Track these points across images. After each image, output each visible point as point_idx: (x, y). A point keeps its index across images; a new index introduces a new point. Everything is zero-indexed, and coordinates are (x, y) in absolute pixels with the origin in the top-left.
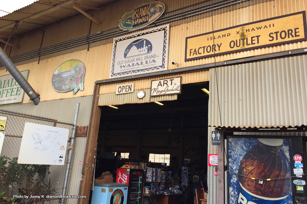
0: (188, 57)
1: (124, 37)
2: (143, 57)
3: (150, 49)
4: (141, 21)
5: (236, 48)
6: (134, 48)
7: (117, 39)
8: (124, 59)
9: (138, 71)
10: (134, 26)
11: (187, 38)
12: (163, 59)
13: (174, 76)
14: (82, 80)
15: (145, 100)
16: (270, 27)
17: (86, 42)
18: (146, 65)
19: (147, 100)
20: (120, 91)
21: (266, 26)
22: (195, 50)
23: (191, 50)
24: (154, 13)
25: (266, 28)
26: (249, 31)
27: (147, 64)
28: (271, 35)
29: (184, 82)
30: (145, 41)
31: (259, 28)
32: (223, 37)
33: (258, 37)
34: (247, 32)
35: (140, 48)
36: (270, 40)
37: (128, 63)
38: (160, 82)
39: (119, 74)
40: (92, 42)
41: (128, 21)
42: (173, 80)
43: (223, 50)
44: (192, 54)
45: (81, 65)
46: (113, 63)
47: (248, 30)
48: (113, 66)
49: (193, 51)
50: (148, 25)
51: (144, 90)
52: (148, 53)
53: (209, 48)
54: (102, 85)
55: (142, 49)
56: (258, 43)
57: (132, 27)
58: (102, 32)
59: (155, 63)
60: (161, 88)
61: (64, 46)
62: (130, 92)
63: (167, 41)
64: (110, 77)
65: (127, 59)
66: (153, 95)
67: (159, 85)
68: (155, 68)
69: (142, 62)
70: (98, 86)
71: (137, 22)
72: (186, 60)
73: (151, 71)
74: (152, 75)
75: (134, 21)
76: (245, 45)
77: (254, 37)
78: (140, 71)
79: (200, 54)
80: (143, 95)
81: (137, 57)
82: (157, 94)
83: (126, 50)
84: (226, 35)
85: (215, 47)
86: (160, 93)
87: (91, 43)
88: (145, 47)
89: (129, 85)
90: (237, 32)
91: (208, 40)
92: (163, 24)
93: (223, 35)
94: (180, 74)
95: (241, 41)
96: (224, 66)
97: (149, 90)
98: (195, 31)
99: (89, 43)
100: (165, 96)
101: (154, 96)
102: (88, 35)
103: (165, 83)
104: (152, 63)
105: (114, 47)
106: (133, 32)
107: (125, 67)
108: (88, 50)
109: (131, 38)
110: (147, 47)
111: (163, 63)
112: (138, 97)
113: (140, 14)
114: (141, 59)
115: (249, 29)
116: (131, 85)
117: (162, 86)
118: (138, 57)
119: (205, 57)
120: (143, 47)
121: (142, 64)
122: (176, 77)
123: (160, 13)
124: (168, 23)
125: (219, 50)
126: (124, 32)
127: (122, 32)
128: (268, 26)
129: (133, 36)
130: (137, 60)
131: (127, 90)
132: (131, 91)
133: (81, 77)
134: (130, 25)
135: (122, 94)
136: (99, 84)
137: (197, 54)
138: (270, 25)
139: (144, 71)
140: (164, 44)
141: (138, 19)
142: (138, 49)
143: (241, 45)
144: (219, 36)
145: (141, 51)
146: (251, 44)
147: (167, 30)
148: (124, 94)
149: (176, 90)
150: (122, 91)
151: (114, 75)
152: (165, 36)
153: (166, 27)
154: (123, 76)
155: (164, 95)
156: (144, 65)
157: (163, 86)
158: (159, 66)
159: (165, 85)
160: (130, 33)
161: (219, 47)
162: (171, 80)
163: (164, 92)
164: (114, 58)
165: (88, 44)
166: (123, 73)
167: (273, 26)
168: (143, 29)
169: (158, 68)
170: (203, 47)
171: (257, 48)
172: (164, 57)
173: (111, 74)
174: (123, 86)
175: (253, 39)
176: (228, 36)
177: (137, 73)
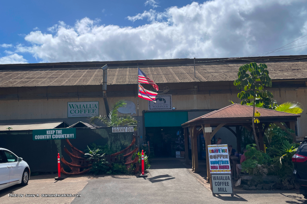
2: (163, 104)
6: (158, 100)
8: (154, 104)
9: (161, 109)
10: (157, 92)
17: (134, 94)
18: (164, 107)
24: (165, 89)
30: (162, 99)
39: (153, 109)
48: (150, 106)
59: (167, 107)
81: (160, 104)
102: (134, 91)
107: (155, 107)
108: (135, 97)
111: (170, 107)
123: (168, 90)
136: (144, 112)
140: (170, 101)
142: (160, 101)
153: (171, 95)
154: (155, 110)
164: (150, 103)
173: (149, 109)
177: (161, 110)
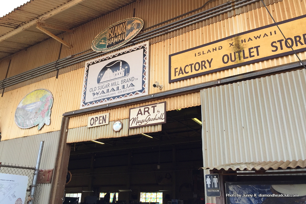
0: (173, 78)
1: (97, 59)
2: (120, 80)
3: (127, 71)
4: (116, 40)
5: (230, 63)
6: (109, 71)
7: (89, 62)
8: (97, 85)
9: (114, 98)
10: (109, 46)
11: (170, 56)
12: (143, 82)
13: (156, 102)
14: (48, 113)
15: (122, 132)
16: (271, 35)
17: (55, 68)
18: (122, 90)
19: (124, 133)
20: (92, 124)
21: (265, 34)
22: (181, 69)
23: (175, 69)
24: (131, 30)
25: (266, 37)
26: (245, 42)
27: (124, 90)
28: (274, 44)
29: (169, 109)
30: (121, 63)
31: (257, 36)
32: (213, 51)
33: (257, 48)
34: (242, 43)
35: (116, 71)
36: (273, 51)
37: (102, 90)
38: (140, 110)
39: (91, 103)
40: (62, 68)
41: (101, 42)
42: (156, 106)
43: (214, 67)
44: (177, 74)
45: (48, 94)
46: (84, 90)
47: (243, 40)
48: (85, 93)
49: (178, 70)
50: (125, 43)
51: (121, 121)
52: (125, 75)
53: (197, 66)
54: (71, 117)
55: (118, 72)
56: (258, 55)
57: (106, 48)
58: (73, 56)
59: (133, 87)
60: (141, 118)
61: (30, 75)
62: (104, 124)
63: (147, 61)
64: (81, 107)
65: (101, 85)
66: (132, 126)
67: (138, 114)
68: (133, 93)
69: (118, 87)
70: (67, 118)
71: (112, 42)
72: (171, 82)
73: (128, 97)
74: (130, 102)
75: (109, 41)
76: (242, 59)
77: (252, 48)
78: (116, 98)
79: (186, 73)
80: (120, 126)
81: (112, 82)
82: (136, 124)
83: (99, 75)
84: (217, 49)
85: (205, 63)
86: (140, 124)
87: (60, 69)
88: (122, 69)
89: (103, 116)
90: (230, 44)
91: (195, 56)
92: (142, 42)
93: (213, 49)
94: (164, 99)
95: (237, 54)
96: (218, 85)
97: (127, 121)
98: (179, 47)
99: (58, 70)
100: (147, 127)
101: (134, 128)
102: (57, 61)
103: (146, 111)
104: (131, 88)
105: (85, 72)
106: (108, 53)
107: (98, 94)
108: (57, 78)
109: (105, 60)
110: (123, 70)
111: (142, 87)
112: (114, 130)
113: (115, 32)
114: (117, 84)
115: (245, 39)
116: (106, 115)
117: (142, 115)
118: (114, 81)
119: (194, 76)
120: (119, 70)
121: (118, 89)
122: (160, 103)
123: (137, 29)
124: (147, 40)
125: (210, 67)
126: (97, 54)
127: (95, 54)
128: (269, 34)
129: (107, 58)
130: (112, 85)
131: (101, 121)
132: (105, 122)
133: (48, 109)
134: (104, 46)
135: (95, 127)
136: (68, 117)
137: (183, 74)
138: (271, 32)
139: (121, 97)
140: (144, 64)
141: (112, 39)
142: (113, 72)
143: (238, 59)
144: (209, 50)
145: (117, 74)
146: (249, 57)
147: (146, 48)
148: (96, 127)
149: (160, 118)
150: (95, 123)
151: (86, 104)
152: (144, 55)
153: (145, 45)
154: (95, 105)
155: (145, 126)
156: (120, 91)
157: (144, 114)
158: (138, 91)
159: (146, 113)
160: (104, 55)
161: (210, 63)
162: (154, 107)
163: (145, 123)
164: (86, 84)
165: (56, 70)
166: (96, 102)
167: (275, 34)
168: (119, 49)
169: (137, 94)
170: (190, 65)
171: (257, 61)
172: (143, 79)
173: (82, 103)
174: (96, 118)
175: (252, 50)
176: (219, 49)
177: (113, 101)
